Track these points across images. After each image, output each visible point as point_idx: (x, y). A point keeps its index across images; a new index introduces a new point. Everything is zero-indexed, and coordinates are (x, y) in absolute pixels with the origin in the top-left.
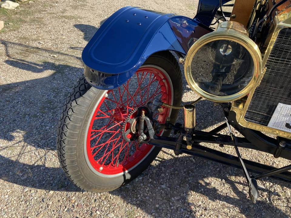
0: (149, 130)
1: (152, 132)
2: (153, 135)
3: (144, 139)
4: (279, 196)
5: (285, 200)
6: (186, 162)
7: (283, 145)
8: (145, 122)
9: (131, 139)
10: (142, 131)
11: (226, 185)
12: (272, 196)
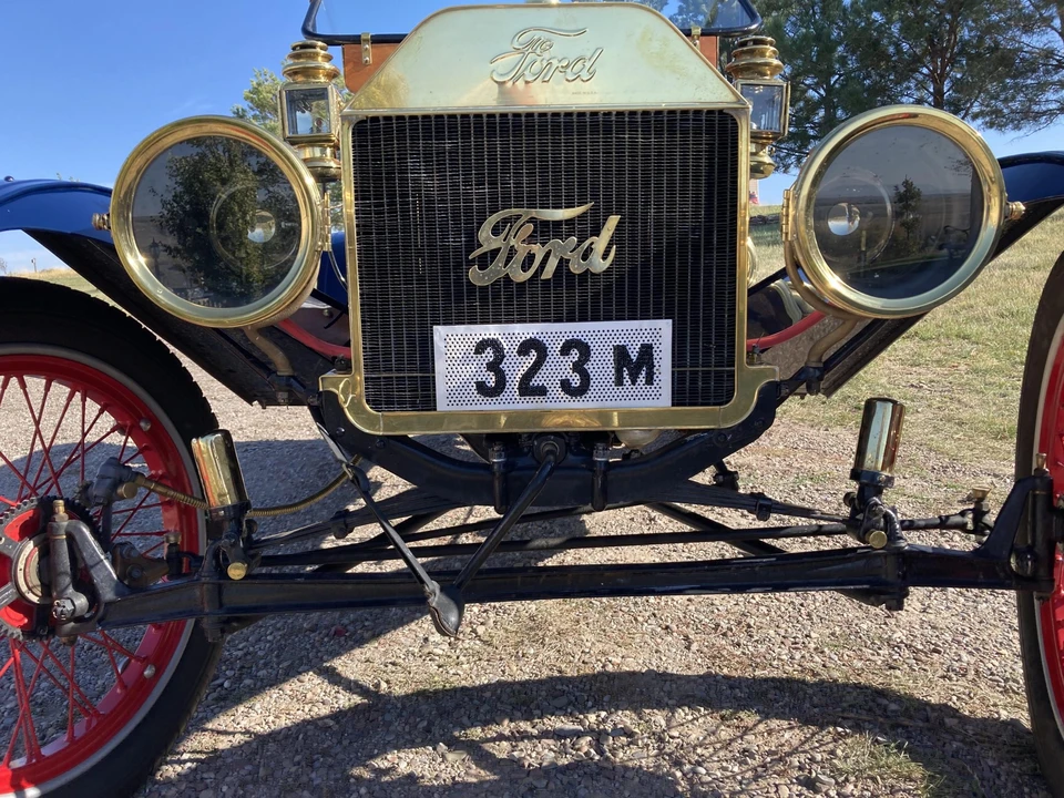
0: (92, 567)
1: (106, 571)
2: (113, 585)
3: (74, 610)
4: (630, 734)
5: (652, 742)
7: (500, 457)
8: (71, 538)
9: (29, 632)
10: (67, 580)
11: (451, 757)
12: (607, 740)
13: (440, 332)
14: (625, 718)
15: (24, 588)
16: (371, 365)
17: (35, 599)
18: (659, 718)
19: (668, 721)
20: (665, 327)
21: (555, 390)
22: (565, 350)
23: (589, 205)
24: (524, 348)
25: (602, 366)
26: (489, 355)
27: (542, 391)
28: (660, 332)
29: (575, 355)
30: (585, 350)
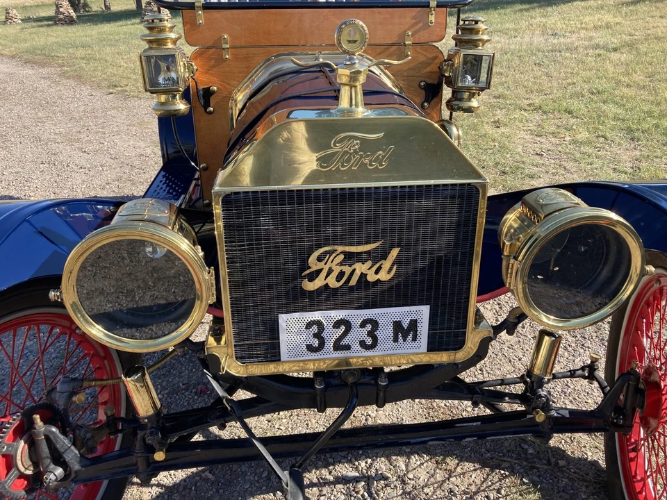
0: (63, 453)
1: (72, 454)
2: (78, 460)
3: (57, 478)
4: (386, 478)
5: (398, 484)
6: (193, 488)
7: (321, 385)
8: (47, 438)
9: (29, 490)
10: (49, 461)
12: (373, 484)
13: (283, 318)
14: (381, 465)
15: (22, 469)
16: (238, 337)
17: (29, 472)
18: (400, 462)
19: (407, 465)
20: (425, 310)
21: (356, 346)
22: (363, 325)
23: (380, 242)
24: (337, 325)
25: (385, 332)
26: (315, 329)
27: (348, 347)
28: (423, 313)
29: (369, 327)
30: (375, 324)
